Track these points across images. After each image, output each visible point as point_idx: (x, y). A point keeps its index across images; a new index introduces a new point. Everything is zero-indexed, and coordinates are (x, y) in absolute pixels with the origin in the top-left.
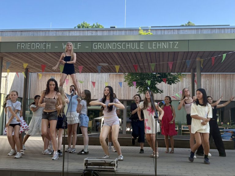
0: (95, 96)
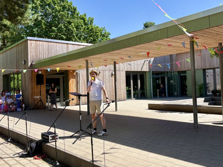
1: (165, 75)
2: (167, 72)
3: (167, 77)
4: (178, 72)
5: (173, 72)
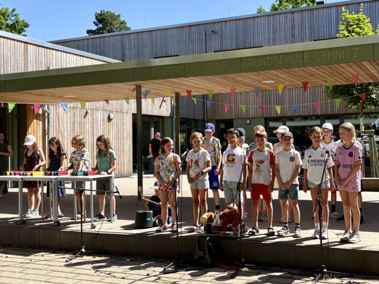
0: (295, 111)
5: (207, 120)
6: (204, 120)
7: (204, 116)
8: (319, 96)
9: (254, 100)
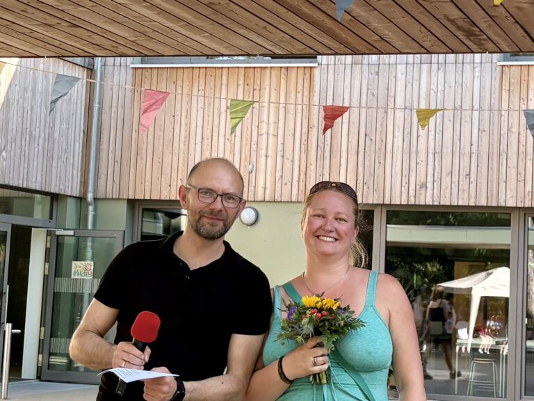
0: (424, 186)
1: (31, 215)
2: (55, 198)
3: (49, 233)
4: (132, 203)
5: (95, 199)
6: (81, 199)
7: (84, 184)
8: (514, 140)
9: (276, 136)
